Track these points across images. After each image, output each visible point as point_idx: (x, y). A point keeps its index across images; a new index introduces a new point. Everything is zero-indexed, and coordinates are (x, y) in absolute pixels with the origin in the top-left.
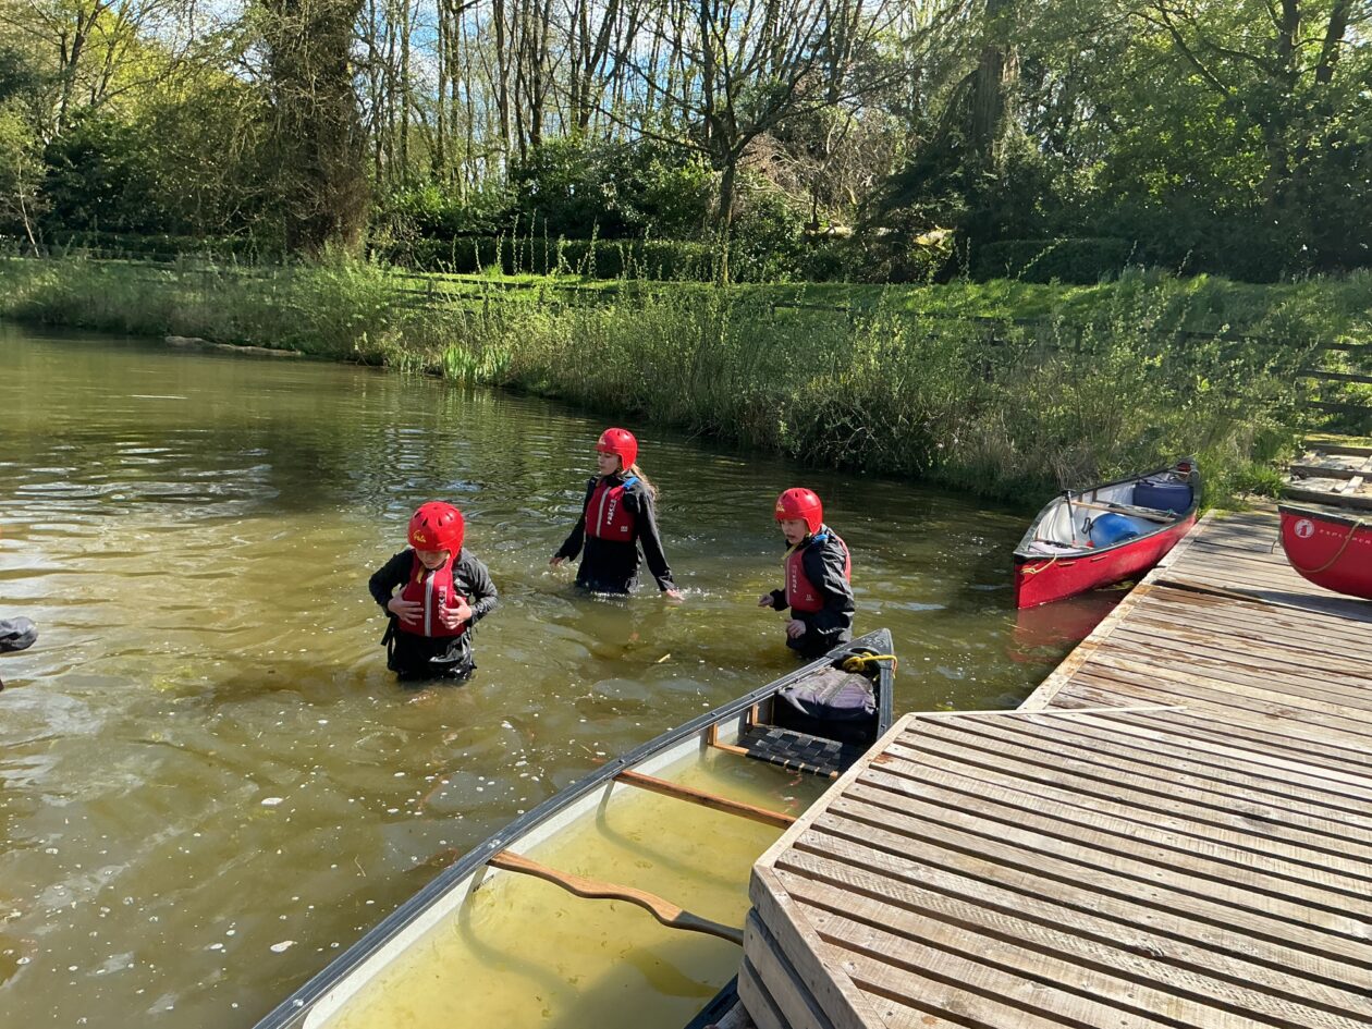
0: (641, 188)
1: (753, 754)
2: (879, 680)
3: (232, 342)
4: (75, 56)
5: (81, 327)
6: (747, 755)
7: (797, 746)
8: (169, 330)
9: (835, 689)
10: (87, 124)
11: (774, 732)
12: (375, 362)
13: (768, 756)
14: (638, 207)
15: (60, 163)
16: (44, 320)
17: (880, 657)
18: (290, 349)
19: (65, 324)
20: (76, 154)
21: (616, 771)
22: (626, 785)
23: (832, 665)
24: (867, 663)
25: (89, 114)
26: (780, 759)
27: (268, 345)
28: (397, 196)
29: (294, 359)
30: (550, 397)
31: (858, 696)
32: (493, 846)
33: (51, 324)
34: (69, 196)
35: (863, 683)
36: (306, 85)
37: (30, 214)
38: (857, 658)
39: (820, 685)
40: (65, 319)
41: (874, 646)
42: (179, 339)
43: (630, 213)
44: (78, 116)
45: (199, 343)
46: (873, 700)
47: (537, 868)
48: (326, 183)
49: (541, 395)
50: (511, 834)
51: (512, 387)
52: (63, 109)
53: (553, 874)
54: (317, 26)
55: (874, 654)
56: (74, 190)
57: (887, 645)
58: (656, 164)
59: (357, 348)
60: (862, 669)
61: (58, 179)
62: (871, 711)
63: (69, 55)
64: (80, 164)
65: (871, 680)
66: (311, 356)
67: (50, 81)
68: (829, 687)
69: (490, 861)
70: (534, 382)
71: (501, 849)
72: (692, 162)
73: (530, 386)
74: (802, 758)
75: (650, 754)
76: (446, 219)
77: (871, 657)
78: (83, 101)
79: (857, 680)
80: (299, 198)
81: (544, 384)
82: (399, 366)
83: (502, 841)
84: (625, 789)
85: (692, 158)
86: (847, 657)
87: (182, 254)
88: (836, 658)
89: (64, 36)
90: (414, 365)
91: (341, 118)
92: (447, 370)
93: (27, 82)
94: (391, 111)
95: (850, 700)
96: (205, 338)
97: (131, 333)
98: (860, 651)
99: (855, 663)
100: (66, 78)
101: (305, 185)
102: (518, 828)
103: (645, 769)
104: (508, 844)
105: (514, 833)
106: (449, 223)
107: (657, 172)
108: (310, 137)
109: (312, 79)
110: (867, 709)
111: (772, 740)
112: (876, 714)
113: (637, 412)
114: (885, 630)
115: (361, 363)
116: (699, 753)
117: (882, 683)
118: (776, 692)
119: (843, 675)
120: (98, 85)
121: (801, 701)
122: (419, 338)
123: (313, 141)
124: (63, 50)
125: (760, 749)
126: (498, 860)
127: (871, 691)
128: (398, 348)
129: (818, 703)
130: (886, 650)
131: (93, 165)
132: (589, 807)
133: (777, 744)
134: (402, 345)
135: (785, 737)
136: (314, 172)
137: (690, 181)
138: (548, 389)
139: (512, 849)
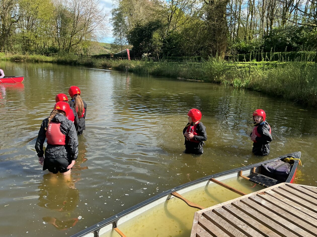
0: (298, 38)
1: (251, 180)
2: (293, 165)
3: (190, 79)
4: (170, 20)
5: (163, 76)
6: (249, 180)
7: (265, 179)
8: (178, 76)
9: (280, 166)
10: (171, 34)
11: (259, 175)
12: (219, 83)
13: (255, 181)
14: (297, 43)
15: (166, 42)
16: (156, 74)
17: (295, 159)
18: (201, 80)
19: (160, 75)
20: (169, 40)
21: (210, 178)
22: (213, 182)
23: (281, 160)
24: (291, 160)
25: (172, 32)
26: (258, 182)
27: (197, 79)
28: (234, 45)
29: (202, 82)
30: (259, 91)
31: (285, 169)
32: (172, 190)
33: (157, 75)
34: (166, 49)
35: (288, 165)
36: (214, 21)
37: (159, 53)
38: (288, 159)
39: (275, 164)
40: (160, 74)
41: (294, 156)
42: (180, 78)
43: (295, 45)
44: (170, 32)
45: (183, 79)
46: (289, 170)
47: (181, 197)
48: (217, 43)
49: (256, 91)
50: (178, 188)
51: (249, 89)
52: (167, 31)
53: (184, 199)
54: (217, 7)
55: (294, 158)
56: (168, 48)
57: (299, 156)
58: (303, 31)
59: (215, 79)
60: (289, 162)
61: (165, 46)
62: (288, 173)
63: (169, 20)
64: (169, 43)
65: (291, 165)
66: (205, 81)
67: (165, 26)
68: (278, 165)
69: (171, 194)
70: (255, 87)
71: (175, 191)
72: (314, 30)
73: (254, 89)
74: (264, 183)
75: (220, 176)
76: (246, 49)
77: (292, 159)
78: (171, 30)
79: (287, 165)
80: (210, 46)
81: (257, 88)
82: (224, 84)
83: (175, 189)
84: (213, 183)
85: (314, 29)
86: (285, 158)
87: (184, 60)
88: (282, 158)
89: (169, 16)
90: (227, 83)
91: (221, 27)
92: (234, 84)
93: (161, 26)
94: (235, 25)
95: (282, 169)
96: (185, 78)
97: (171, 77)
98: (289, 157)
99: (287, 160)
100: (168, 25)
101: (212, 43)
102: (180, 187)
103: (218, 179)
104: (177, 190)
105: (179, 188)
106: (246, 50)
107: (303, 33)
108: (214, 32)
109: (215, 19)
110: (287, 172)
111: (258, 177)
112: (289, 174)
113: (280, 95)
114: (299, 152)
115: (216, 83)
116: (237, 177)
117: (293, 166)
118: (262, 165)
119: (283, 163)
120: (174, 25)
121: (268, 168)
122: (229, 77)
123: (214, 33)
124: (168, 19)
125: (254, 179)
126: (173, 194)
127: (290, 168)
128: (224, 79)
129: (273, 169)
130: (298, 157)
131: (172, 42)
132: (202, 186)
133: (259, 178)
134: (225, 79)
135: (262, 177)
136: (215, 40)
137: (313, 35)
138: (258, 89)
139: (178, 192)
